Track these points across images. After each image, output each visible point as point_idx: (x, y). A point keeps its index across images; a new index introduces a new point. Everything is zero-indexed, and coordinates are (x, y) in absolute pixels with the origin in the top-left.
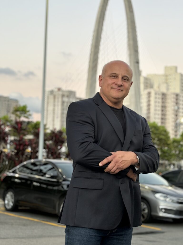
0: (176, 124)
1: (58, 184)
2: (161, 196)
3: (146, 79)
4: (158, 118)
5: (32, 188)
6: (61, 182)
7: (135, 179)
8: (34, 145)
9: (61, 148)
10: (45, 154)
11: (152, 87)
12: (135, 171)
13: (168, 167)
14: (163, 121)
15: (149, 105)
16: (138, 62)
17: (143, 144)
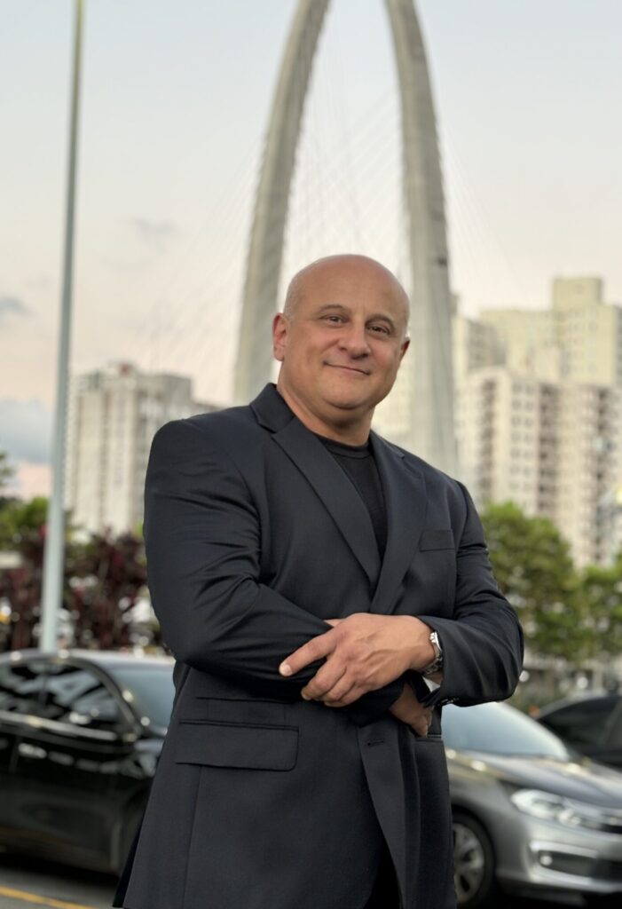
0: (599, 510)
1: (120, 750)
2: (537, 802)
3: (477, 328)
4: (526, 488)
5: (13, 766)
6: (131, 744)
7: (424, 725)
8: (22, 595)
9: (132, 605)
10: (68, 630)
11: (499, 359)
12: (423, 695)
13: (565, 685)
14: (546, 497)
15: (488, 434)
16: (443, 262)
17: (457, 584)
